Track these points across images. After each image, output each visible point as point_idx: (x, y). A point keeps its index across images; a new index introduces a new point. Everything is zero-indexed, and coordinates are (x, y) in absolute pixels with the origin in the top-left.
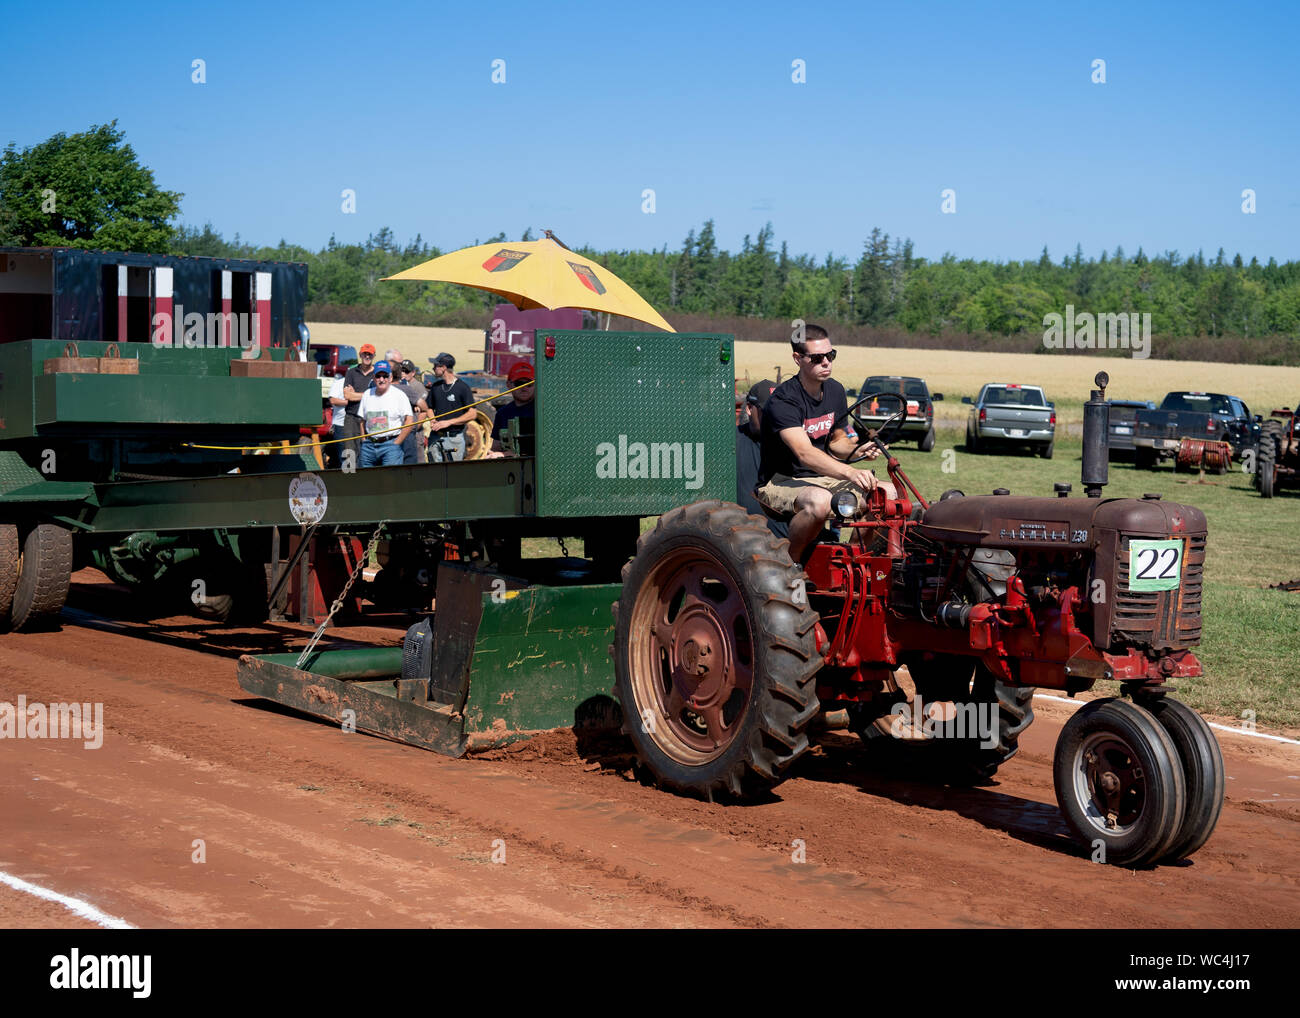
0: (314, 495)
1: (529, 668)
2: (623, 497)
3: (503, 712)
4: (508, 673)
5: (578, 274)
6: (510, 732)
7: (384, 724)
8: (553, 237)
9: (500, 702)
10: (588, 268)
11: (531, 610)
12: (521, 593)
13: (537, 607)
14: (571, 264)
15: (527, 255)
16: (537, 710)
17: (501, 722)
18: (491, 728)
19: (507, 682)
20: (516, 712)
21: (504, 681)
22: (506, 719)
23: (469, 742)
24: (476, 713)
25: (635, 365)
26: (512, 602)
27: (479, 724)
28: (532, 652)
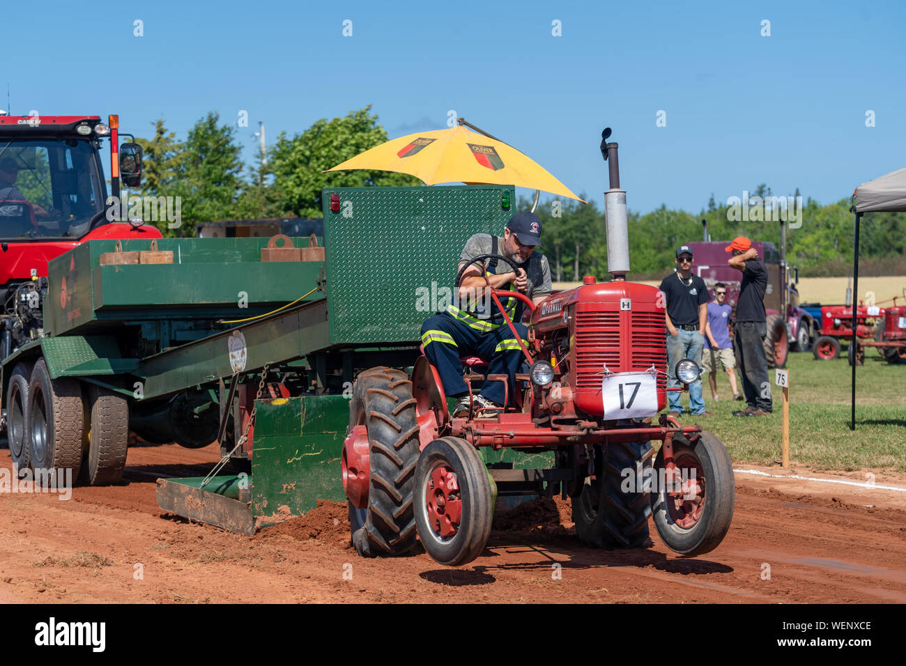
0: (240, 349)
1: (308, 463)
2: (410, 325)
3: (287, 499)
4: (289, 468)
5: (476, 154)
6: (295, 516)
7: (220, 521)
8: (466, 124)
9: (284, 492)
10: (492, 148)
11: (302, 414)
12: (290, 400)
13: (308, 412)
14: (470, 146)
15: (433, 140)
17: (285, 508)
18: (276, 514)
19: (288, 475)
20: (299, 500)
21: (284, 475)
22: (290, 506)
23: (258, 524)
24: (261, 500)
25: (418, 214)
26: (283, 407)
27: (264, 509)
28: (309, 450)
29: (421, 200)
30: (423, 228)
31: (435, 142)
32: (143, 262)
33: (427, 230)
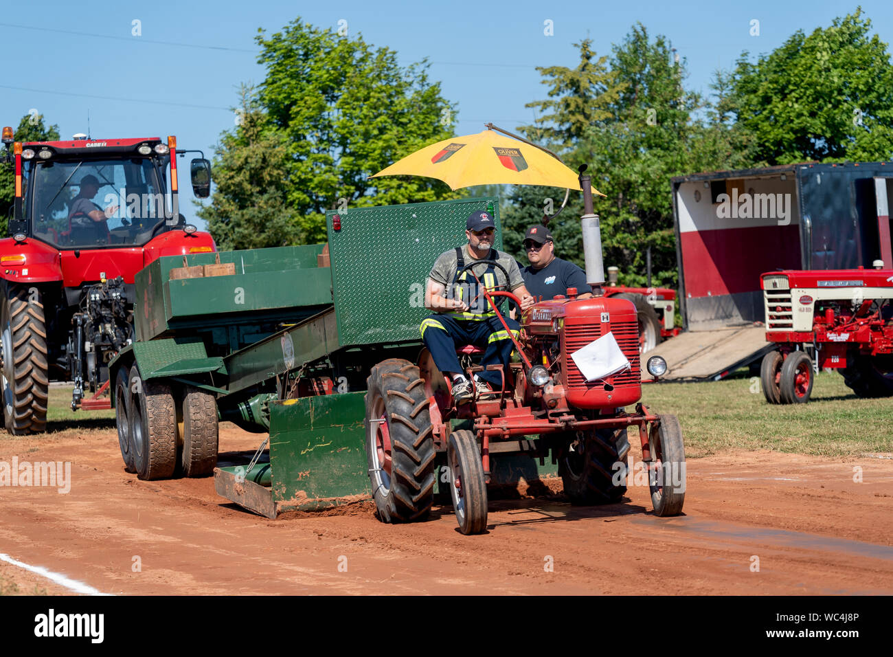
1: (320, 453)
3: (303, 485)
4: (302, 458)
5: (501, 157)
6: (311, 500)
7: (256, 505)
9: (300, 479)
10: (518, 150)
11: (311, 412)
12: (299, 401)
13: (316, 409)
14: (496, 149)
15: (463, 145)
16: (331, 483)
17: (302, 493)
18: (294, 497)
19: (302, 464)
20: (313, 485)
21: (299, 464)
22: (305, 490)
23: (279, 508)
24: (280, 487)
25: (412, 228)
26: (293, 407)
27: (283, 494)
28: (320, 442)
29: (414, 215)
30: (417, 240)
31: (465, 147)
32: (207, 275)
33: (421, 241)
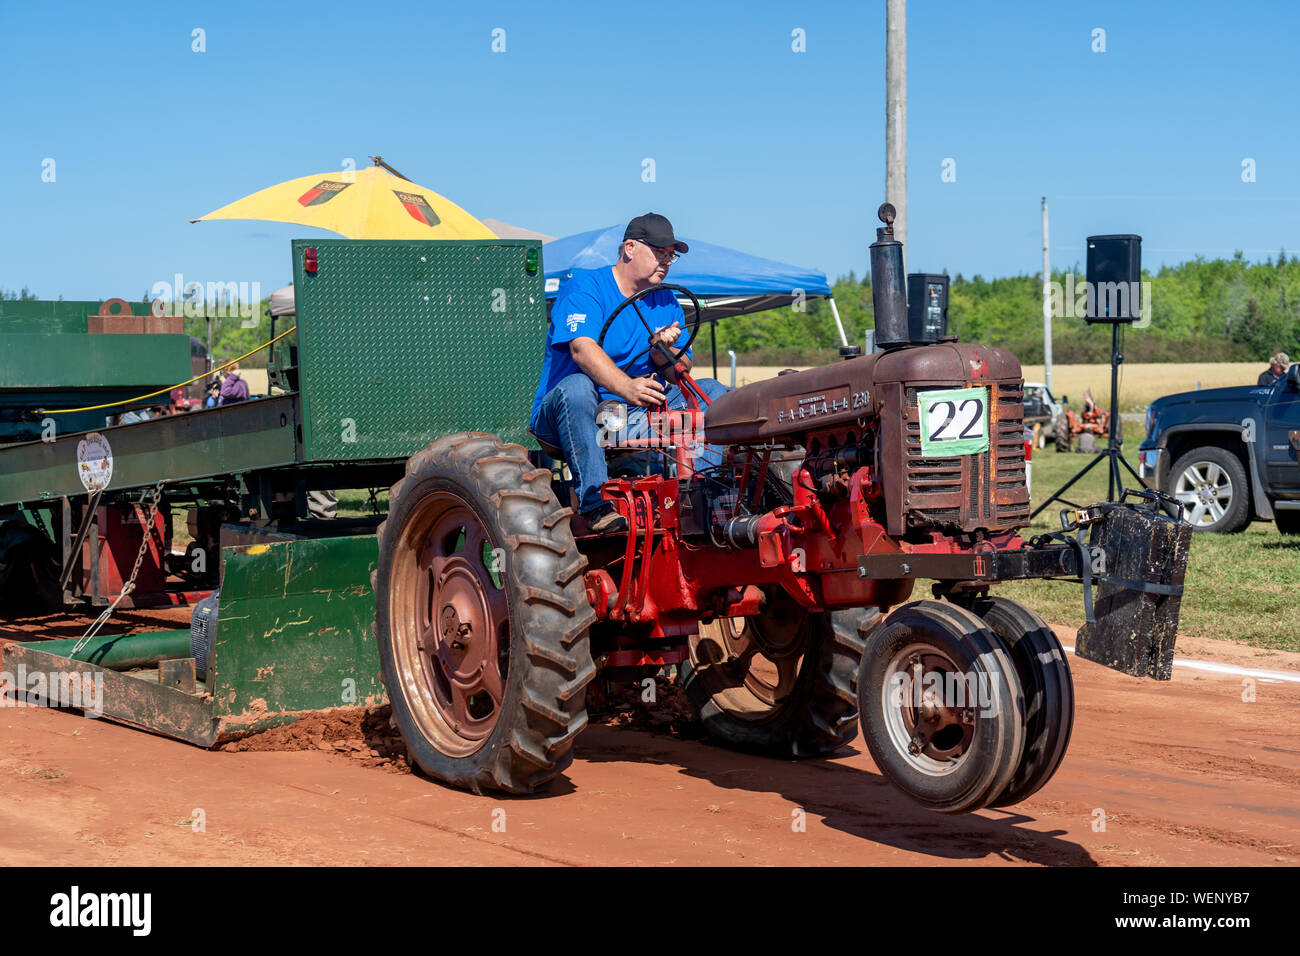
0: (100, 458)
1: (291, 637)
2: (411, 434)
3: (262, 690)
4: (266, 644)
5: (406, 204)
6: (272, 714)
7: (138, 713)
8: (383, 165)
9: (257, 679)
10: (422, 197)
11: (287, 567)
12: (273, 547)
13: (295, 563)
14: (397, 193)
15: (347, 185)
16: (305, 686)
17: (260, 702)
18: (247, 710)
19: (264, 654)
20: (278, 690)
21: (259, 654)
22: (266, 698)
23: (222, 728)
24: (227, 692)
25: (419, 279)
26: (262, 558)
27: (231, 705)
28: (294, 617)
29: (423, 259)
30: (426, 298)
31: (350, 187)
33: (431, 301)
